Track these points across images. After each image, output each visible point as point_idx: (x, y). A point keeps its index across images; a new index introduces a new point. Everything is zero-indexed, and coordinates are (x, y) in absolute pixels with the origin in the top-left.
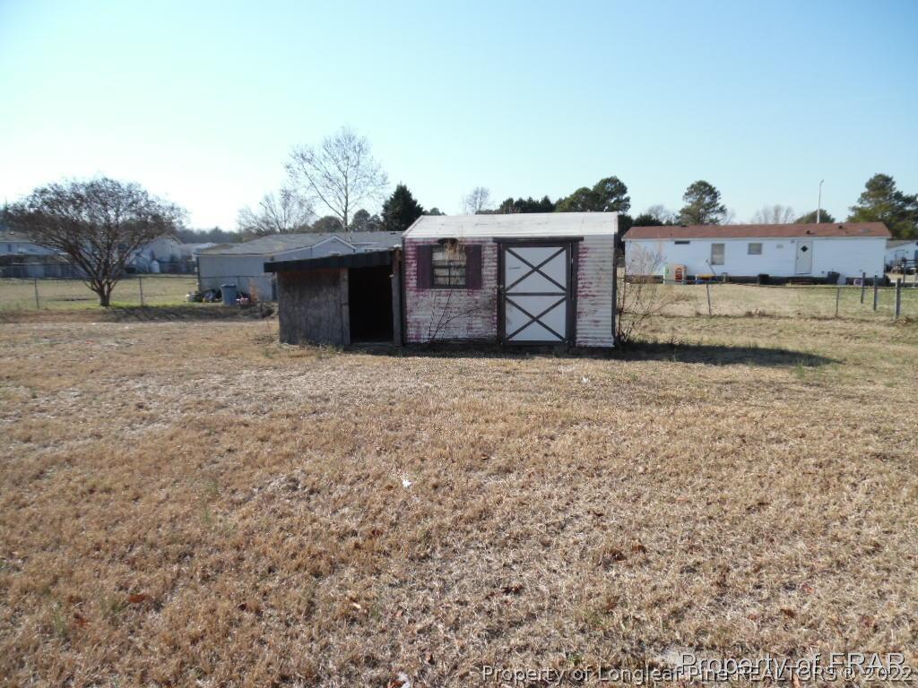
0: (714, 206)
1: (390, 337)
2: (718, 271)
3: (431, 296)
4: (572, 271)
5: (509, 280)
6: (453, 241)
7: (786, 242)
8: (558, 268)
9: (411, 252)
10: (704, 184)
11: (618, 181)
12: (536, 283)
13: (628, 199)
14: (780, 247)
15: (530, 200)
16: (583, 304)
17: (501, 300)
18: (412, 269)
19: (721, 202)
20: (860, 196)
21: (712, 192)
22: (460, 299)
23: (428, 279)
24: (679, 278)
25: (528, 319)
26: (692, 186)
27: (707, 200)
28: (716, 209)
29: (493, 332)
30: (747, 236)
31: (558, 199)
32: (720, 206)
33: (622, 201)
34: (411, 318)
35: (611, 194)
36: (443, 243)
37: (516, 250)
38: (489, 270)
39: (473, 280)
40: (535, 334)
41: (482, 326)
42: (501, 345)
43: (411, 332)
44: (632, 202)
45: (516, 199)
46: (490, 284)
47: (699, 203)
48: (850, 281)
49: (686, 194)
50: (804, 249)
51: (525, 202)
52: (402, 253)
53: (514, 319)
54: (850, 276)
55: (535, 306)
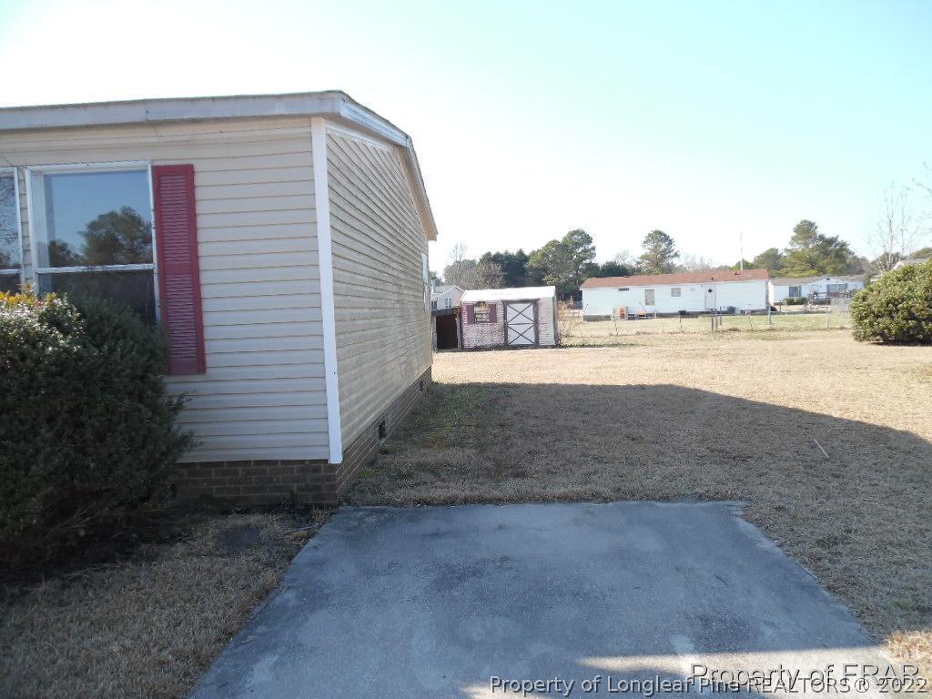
0: (670, 252)
1: (456, 347)
2: (649, 309)
3: (475, 327)
4: (536, 313)
5: (509, 319)
6: (484, 302)
7: (697, 287)
8: (530, 312)
9: (465, 308)
10: (661, 233)
11: (584, 232)
12: (520, 319)
13: (594, 248)
14: (693, 290)
15: (506, 253)
16: (541, 328)
17: (505, 328)
18: (465, 316)
19: (675, 248)
20: (790, 240)
21: (666, 239)
22: (487, 328)
23: (473, 319)
24: (622, 316)
25: (518, 335)
26: (650, 235)
27: (664, 246)
28: (672, 254)
29: (503, 342)
30: (671, 283)
31: (531, 251)
32: (675, 251)
33: (589, 250)
34: (465, 337)
35: (578, 245)
36: (479, 304)
37: (512, 305)
38: (500, 314)
39: (493, 319)
40: (521, 341)
41: (498, 339)
42: (506, 346)
43: (466, 343)
44: (597, 251)
45: (493, 253)
46: (501, 321)
47: (655, 250)
48: (743, 313)
49: (645, 242)
50: (710, 291)
51: (501, 255)
52: (460, 309)
53: (512, 336)
54: (744, 309)
55: (521, 329)
